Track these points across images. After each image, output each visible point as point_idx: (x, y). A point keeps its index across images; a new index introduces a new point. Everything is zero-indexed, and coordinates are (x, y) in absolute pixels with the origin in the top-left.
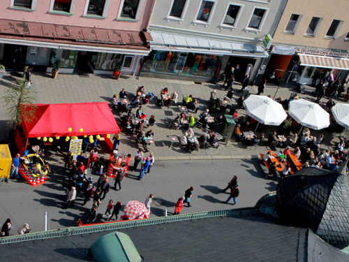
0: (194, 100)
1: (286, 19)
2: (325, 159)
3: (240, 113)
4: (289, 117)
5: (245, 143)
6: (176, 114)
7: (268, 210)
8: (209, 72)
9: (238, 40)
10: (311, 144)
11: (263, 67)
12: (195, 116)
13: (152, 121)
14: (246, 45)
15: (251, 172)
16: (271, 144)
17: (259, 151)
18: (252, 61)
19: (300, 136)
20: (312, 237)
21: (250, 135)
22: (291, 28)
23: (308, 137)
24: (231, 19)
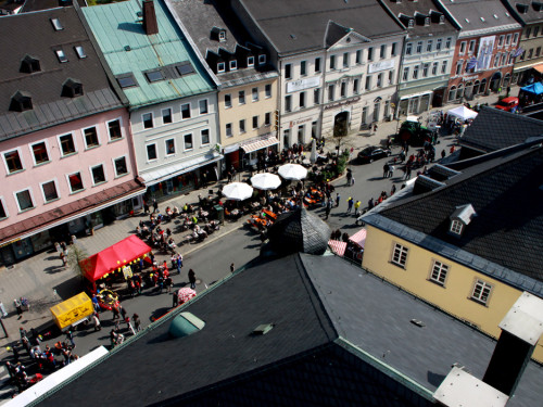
0: (189, 206)
1: (224, 130)
2: (289, 204)
3: (223, 201)
4: (255, 189)
5: (234, 219)
6: (182, 221)
7: (269, 253)
8: (190, 184)
9: (200, 156)
10: (276, 199)
11: (224, 165)
12: (195, 217)
13: (169, 232)
14: (206, 156)
15: (248, 234)
16: (252, 211)
17: (246, 219)
18: (215, 164)
19: (267, 197)
20: (304, 257)
21: (236, 212)
22: (229, 133)
23: (272, 196)
24: (189, 145)
